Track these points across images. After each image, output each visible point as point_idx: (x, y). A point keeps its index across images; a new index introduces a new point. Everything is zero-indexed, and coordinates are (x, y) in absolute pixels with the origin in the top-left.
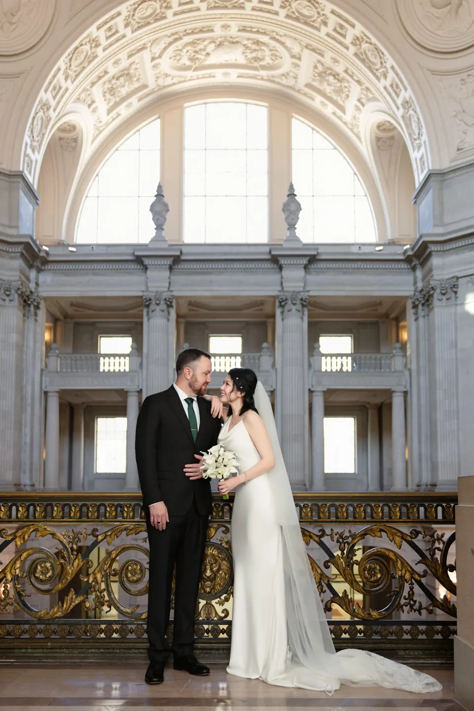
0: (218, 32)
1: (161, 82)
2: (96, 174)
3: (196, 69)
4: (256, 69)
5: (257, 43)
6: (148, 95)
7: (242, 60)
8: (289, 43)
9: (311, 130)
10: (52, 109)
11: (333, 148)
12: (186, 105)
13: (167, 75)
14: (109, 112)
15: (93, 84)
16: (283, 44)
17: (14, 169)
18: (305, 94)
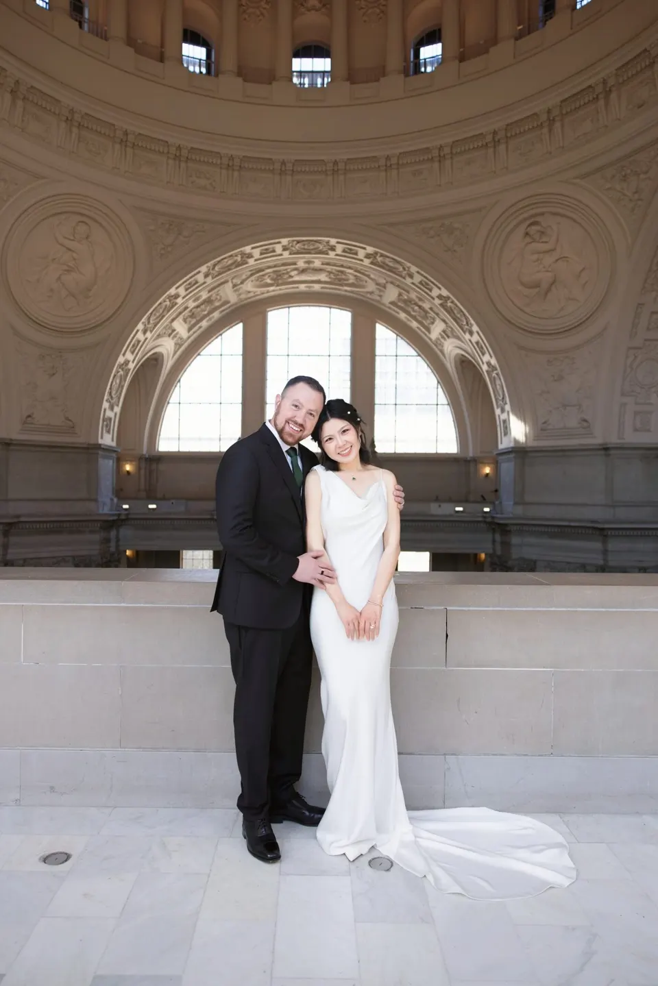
0: (301, 264)
1: (243, 296)
2: (177, 380)
3: (277, 286)
4: (341, 285)
5: (342, 272)
6: (229, 307)
7: (327, 279)
8: (372, 276)
9: (395, 336)
10: (131, 362)
11: (416, 354)
12: (268, 309)
13: (249, 292)
14: (190, 330)
15: (173, 320)
16: (368, 276)
17: (92, 442)
18: (390, 308)
